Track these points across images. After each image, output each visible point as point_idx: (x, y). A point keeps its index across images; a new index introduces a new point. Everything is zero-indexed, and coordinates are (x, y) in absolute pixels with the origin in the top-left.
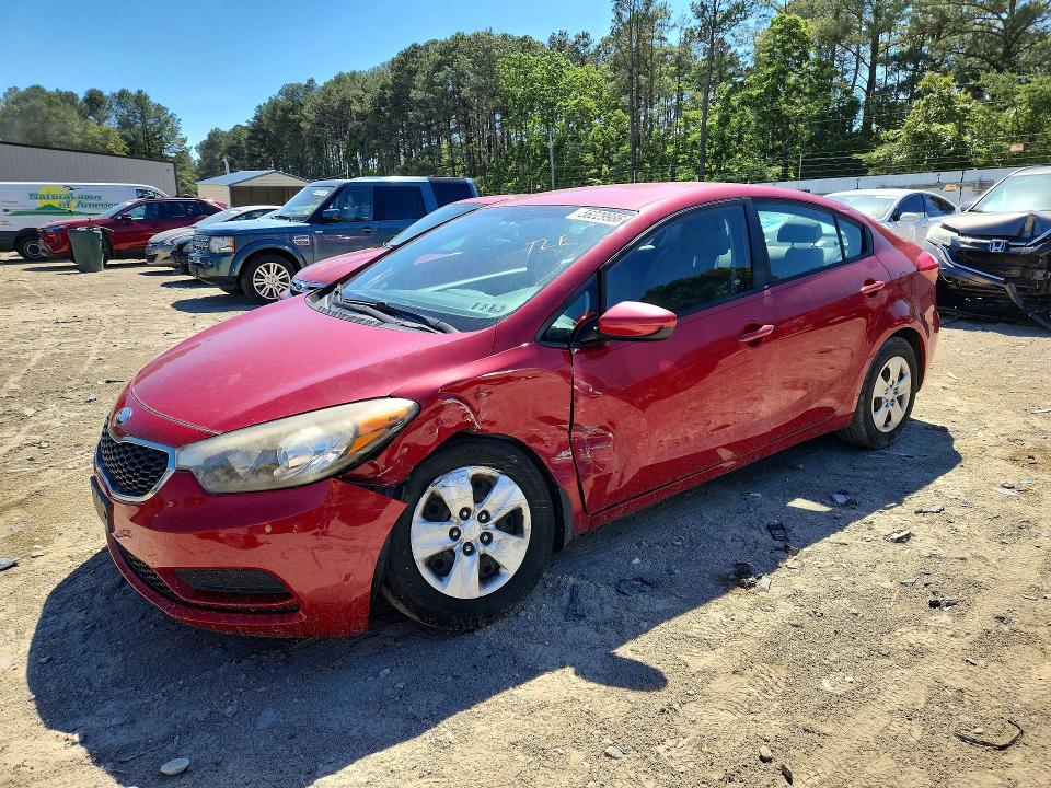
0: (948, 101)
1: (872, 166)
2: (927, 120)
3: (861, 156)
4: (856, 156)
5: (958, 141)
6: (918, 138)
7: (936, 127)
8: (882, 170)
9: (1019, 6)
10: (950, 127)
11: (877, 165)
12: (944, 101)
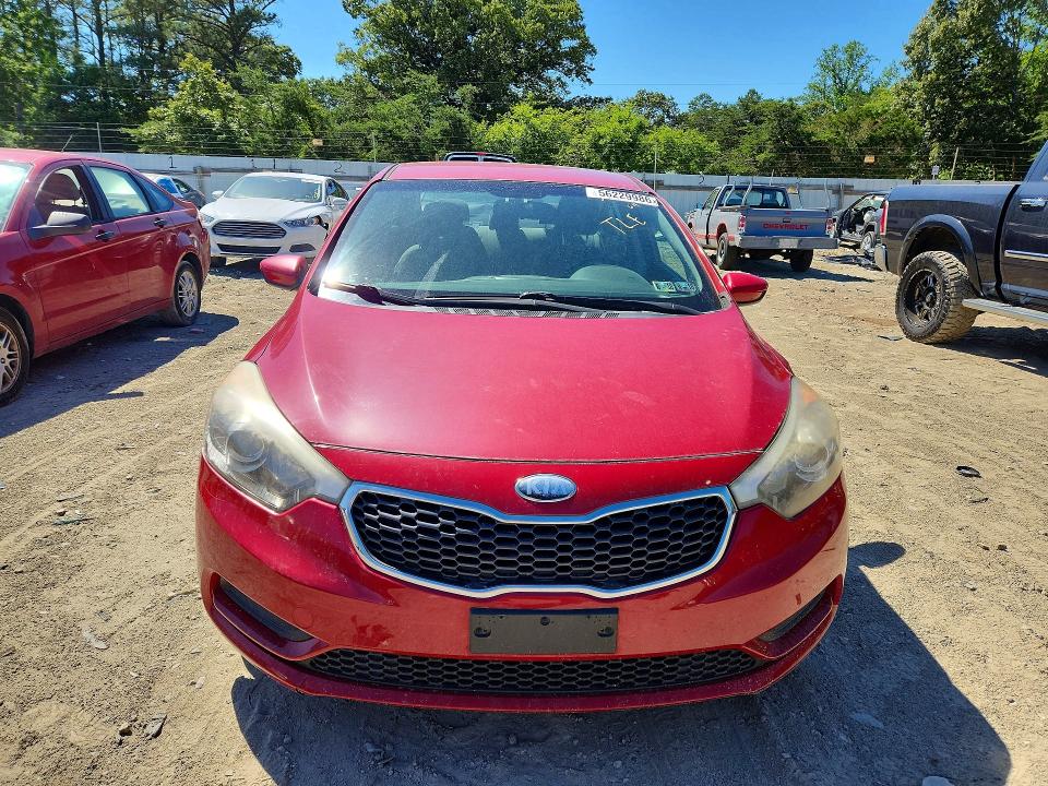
0: (212, 88)
1: (141, 142)
2: (196, 103)
3: (130, 131)
4: (124, 130)
5: (226, 128)
6: (185, 120)
7: (204, 112)
8: (153, 149)
9: (239, 6)
10: (216, 113)
11: (148, 142)
12: (208, 86)
